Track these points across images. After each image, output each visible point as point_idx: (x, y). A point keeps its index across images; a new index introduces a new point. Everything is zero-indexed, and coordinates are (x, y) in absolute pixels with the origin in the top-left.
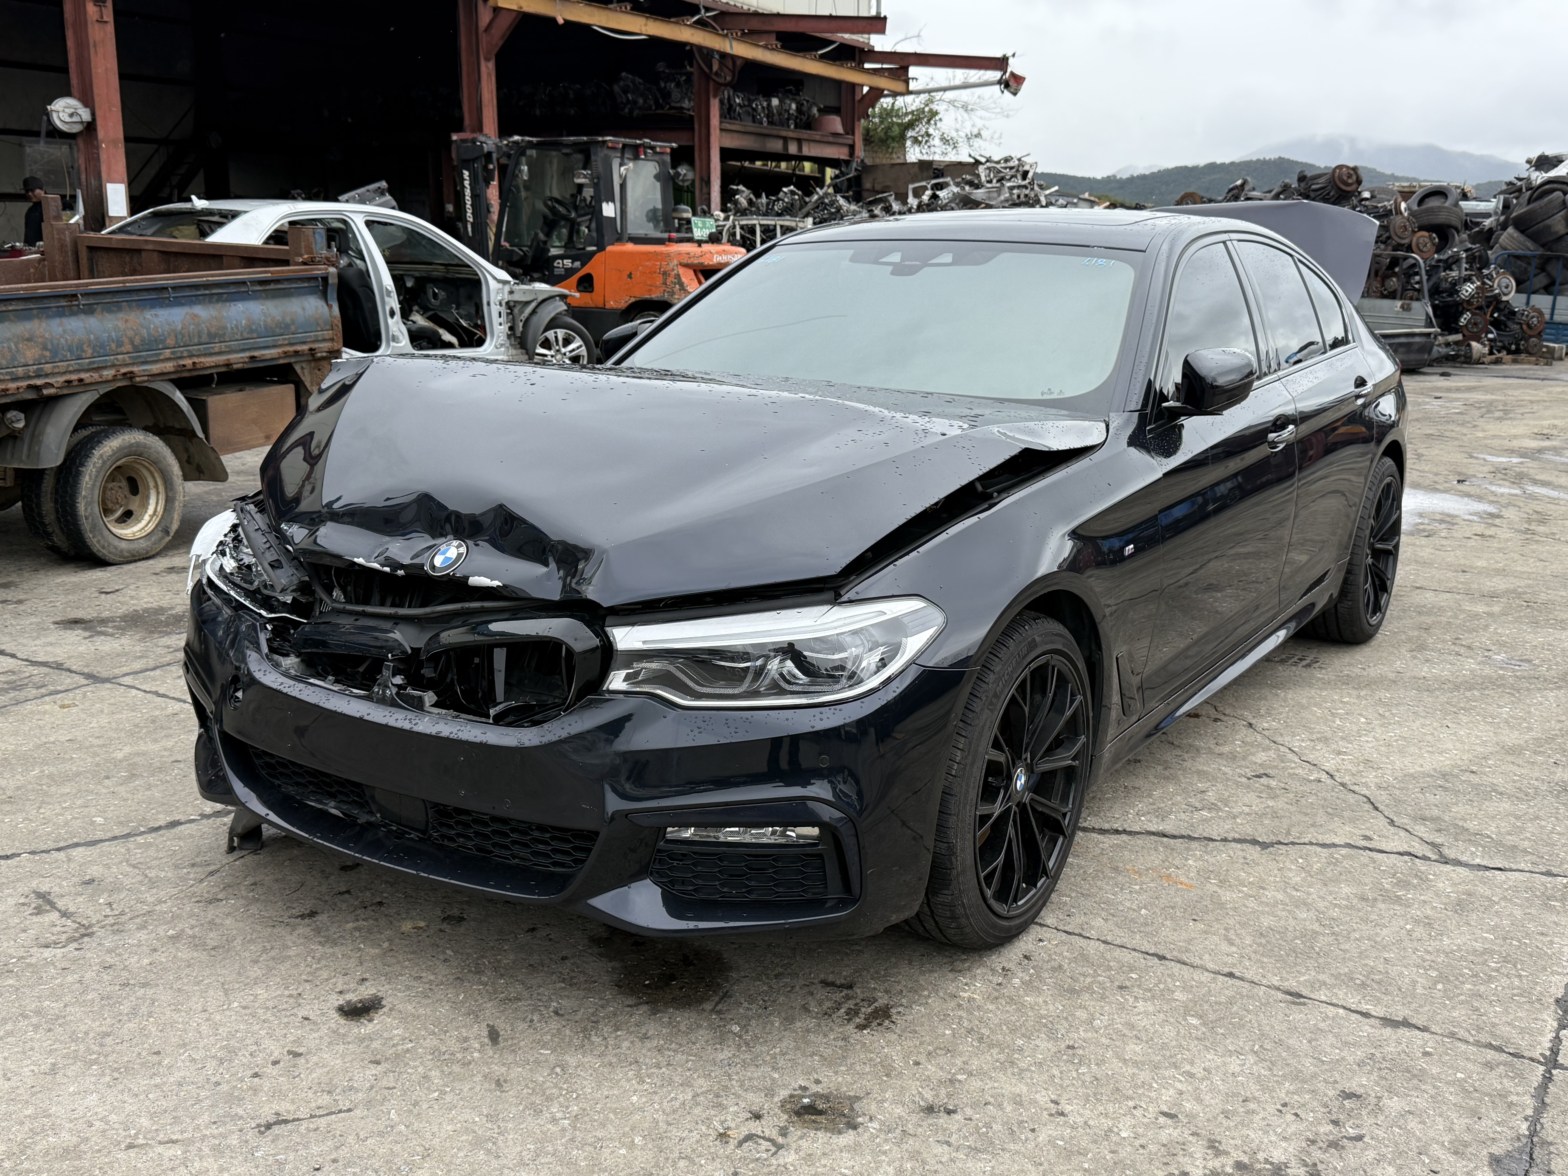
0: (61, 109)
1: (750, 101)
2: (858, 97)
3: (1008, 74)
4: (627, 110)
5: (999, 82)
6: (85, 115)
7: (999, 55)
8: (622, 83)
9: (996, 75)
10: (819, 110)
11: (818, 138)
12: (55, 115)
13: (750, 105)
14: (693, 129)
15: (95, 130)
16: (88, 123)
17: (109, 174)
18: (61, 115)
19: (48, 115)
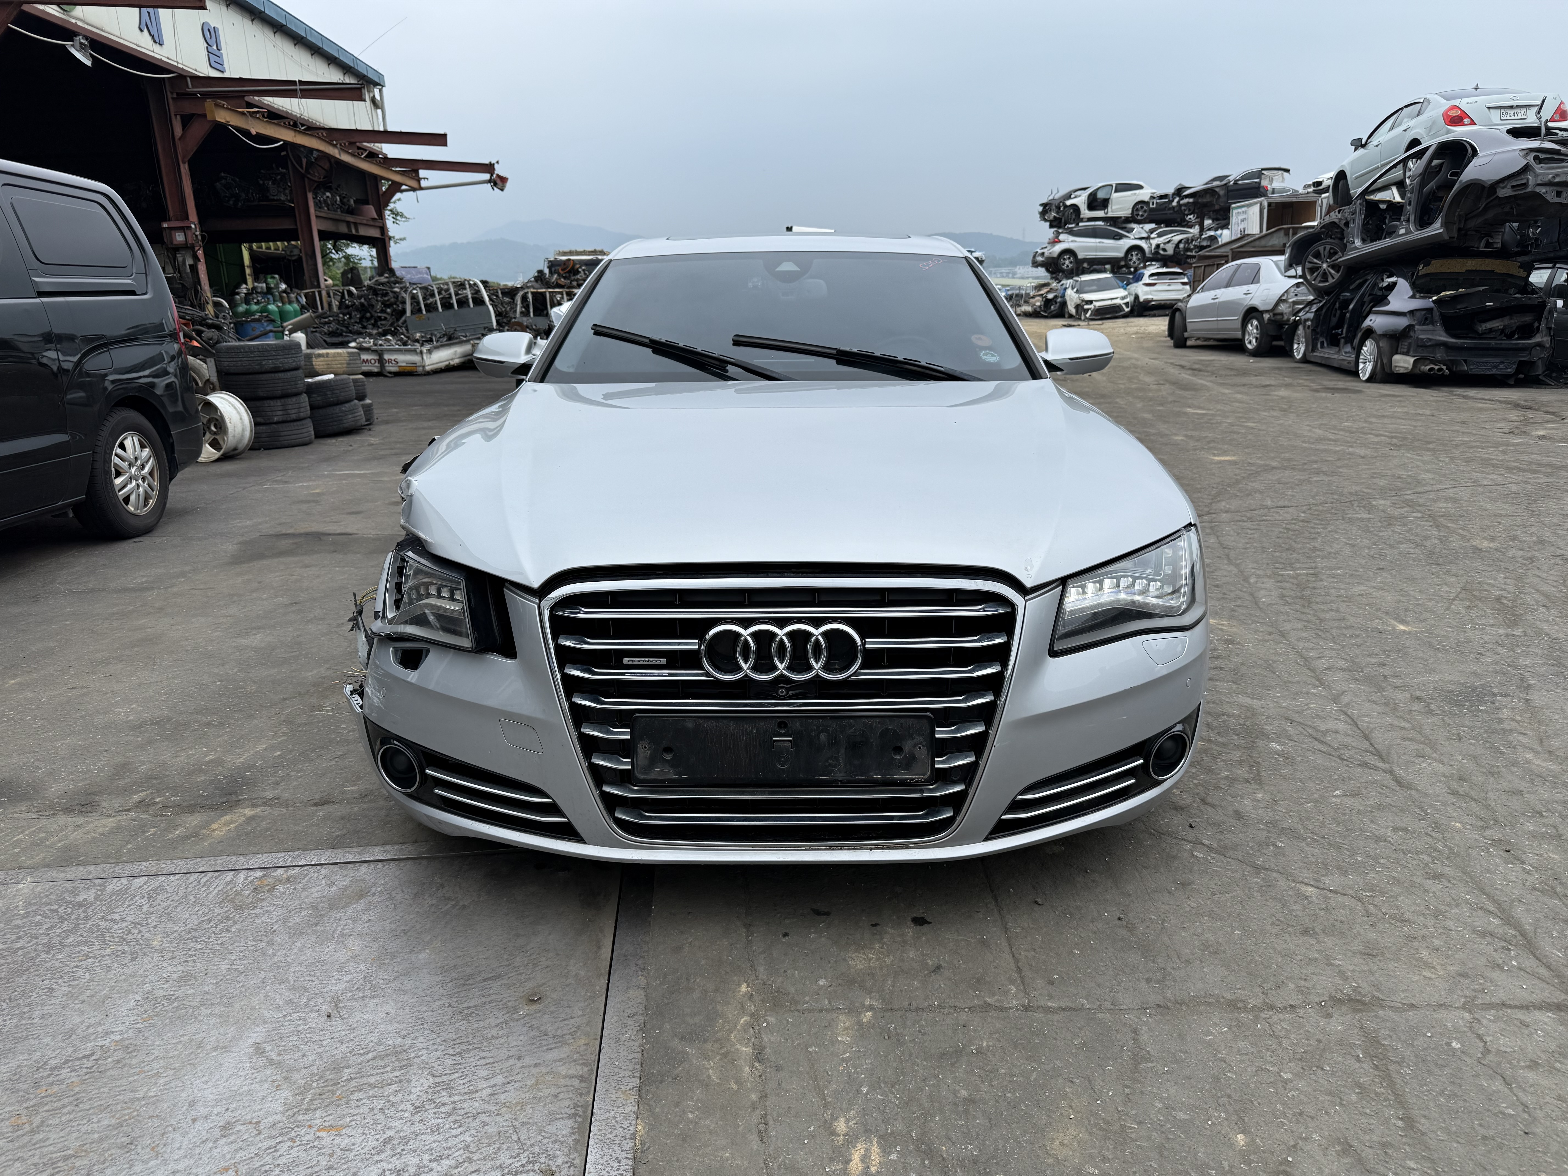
2: (381, 193)
3: (495, 176)
5: (489, 181)
7: (487, 162)
9: (487, 176)
10: (355, 202)
14: (295, 216)
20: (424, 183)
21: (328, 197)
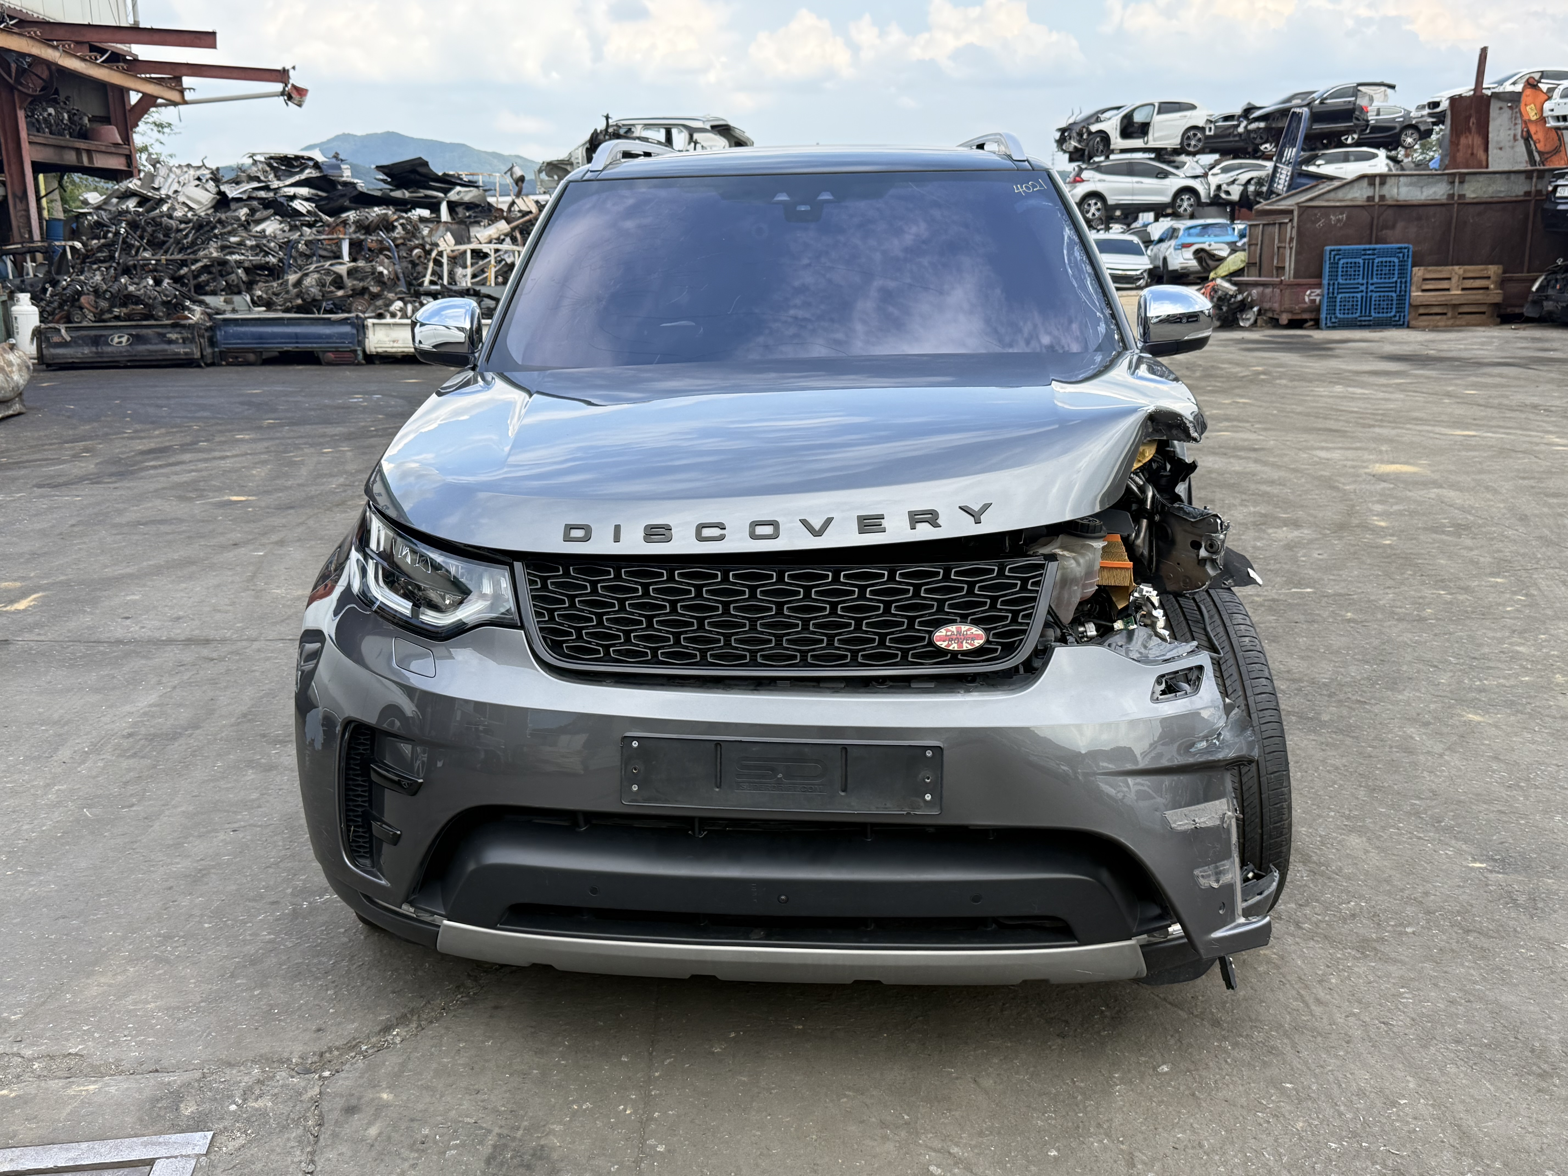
2: (128, 108)
3: (290, 86)
5: (282, 94)
7: (279, 68)
10: (89, 120)
20: (188, 96)
21: (50, 114)
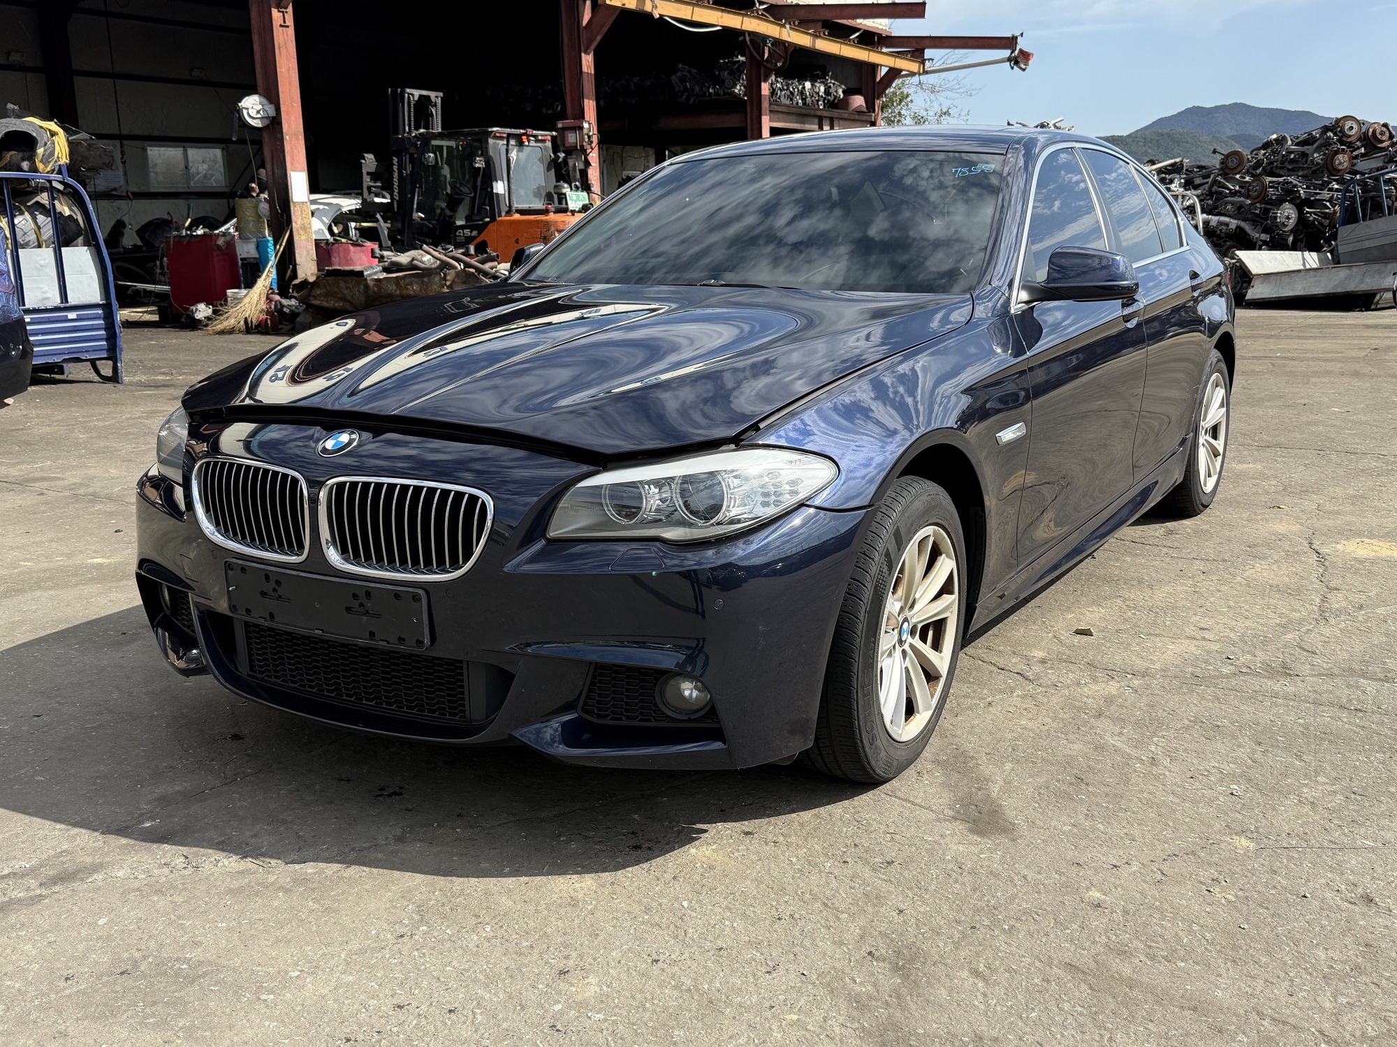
0: (250, 106)
1: (788, 85)
2: (878, 79)
3: (1016, 52)
4: (684, 97)
5: (1009, 59)
6: (272, 112)
7: (1009, 35)
8: (679, 74)
9: (1006, 53)
10: (843, 92)
11: (846, 116)
12: (245, 112)
13: (788, 89)
14: (746, 112)
15: (280, 123)
16: (273, 118)
17: (292, 163)
18: (250, 111)
19: (239, 111)
20: (929, 66)
